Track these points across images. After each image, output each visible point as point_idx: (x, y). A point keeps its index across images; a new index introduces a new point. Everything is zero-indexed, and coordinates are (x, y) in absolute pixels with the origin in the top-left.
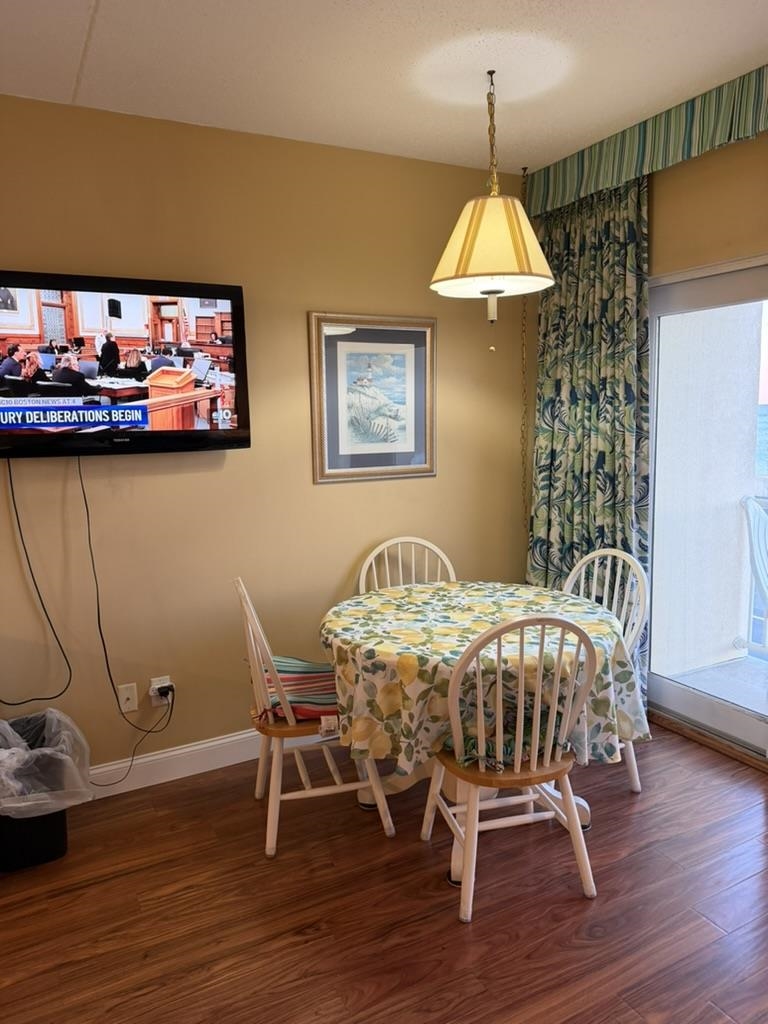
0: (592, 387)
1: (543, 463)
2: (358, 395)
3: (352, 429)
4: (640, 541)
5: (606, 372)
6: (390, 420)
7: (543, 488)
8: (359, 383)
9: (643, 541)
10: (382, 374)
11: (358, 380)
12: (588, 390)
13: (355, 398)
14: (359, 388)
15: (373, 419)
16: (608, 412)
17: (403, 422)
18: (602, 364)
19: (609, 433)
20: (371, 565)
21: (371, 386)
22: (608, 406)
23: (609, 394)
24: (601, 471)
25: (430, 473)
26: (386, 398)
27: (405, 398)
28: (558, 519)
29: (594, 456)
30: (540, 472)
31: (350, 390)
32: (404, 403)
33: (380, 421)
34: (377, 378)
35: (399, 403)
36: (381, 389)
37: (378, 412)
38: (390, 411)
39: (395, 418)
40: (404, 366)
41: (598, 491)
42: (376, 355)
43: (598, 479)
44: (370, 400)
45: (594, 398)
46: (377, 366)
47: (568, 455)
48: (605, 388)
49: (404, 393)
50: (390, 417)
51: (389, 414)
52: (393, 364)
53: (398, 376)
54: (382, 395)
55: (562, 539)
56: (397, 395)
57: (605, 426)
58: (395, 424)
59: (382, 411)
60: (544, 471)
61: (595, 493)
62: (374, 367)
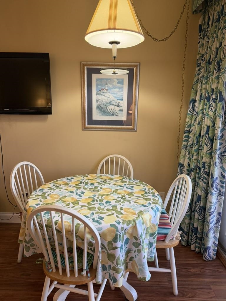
0: (208, 94)
1: (186, 129)
2: (101, 96)
3: (98, 110)
4: (222, 172)
5: (214, 86)
6: (115, 106)
7: (185, 141)
8: (101, 91)
9: (223, 173)
10: (112, 87)
11: (101, 90)
12: (207, 95)
13: (99, 97)
14: (102, 93)
15: (107, 106)
16: (213, 107)
17: (121, 108)
18: (213, 82)
19: (212, 117)
20: (103, 163)
21: (107, 92)
22: (213, 103)
23: (214, 97)
24: (207, 135)
25: (133, 130)
26: (114, 97)
27: (123, 98)
28: (188, 156)
29: (206, 127)
30: (185, 133)
31: (97, 94)
32: (122, 100)
33: (111, 107)
34: (110, 89)
35: (120, 100)
36: (111, 93)
37: (110, 103)
38: (115, 103)
39: (118, 106)
40: (123, 84)
41: (205, 145)
42: (110, 79)
43: (206, 139)
44: (106, 98)
45: (208, 99)
46: (110, 84)
47: (196, 127)
48: (213, 94)
49: (122, 95)
50: (116, 105)
51: (115, 104)
52: (117, 83)
53: (120, 88)
54: (112, 96)
55: (189, 165)
56: (119, 96)
57: (211, 113)
58: (117, 109)
59: (112, 103)
60: (186, 133)
61: (204, 146)
62: (109, 84)
